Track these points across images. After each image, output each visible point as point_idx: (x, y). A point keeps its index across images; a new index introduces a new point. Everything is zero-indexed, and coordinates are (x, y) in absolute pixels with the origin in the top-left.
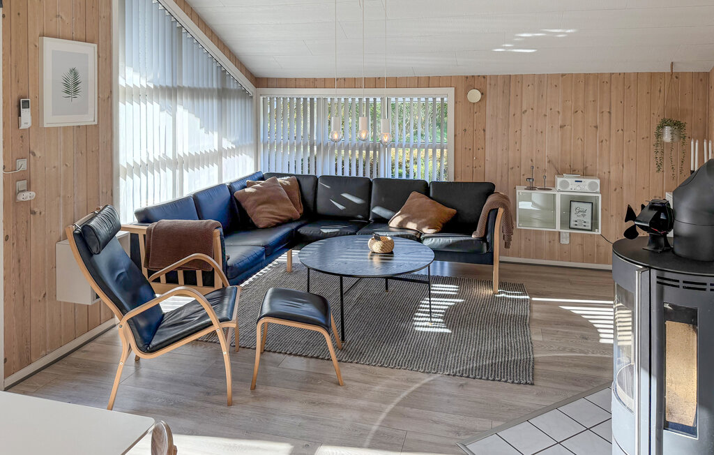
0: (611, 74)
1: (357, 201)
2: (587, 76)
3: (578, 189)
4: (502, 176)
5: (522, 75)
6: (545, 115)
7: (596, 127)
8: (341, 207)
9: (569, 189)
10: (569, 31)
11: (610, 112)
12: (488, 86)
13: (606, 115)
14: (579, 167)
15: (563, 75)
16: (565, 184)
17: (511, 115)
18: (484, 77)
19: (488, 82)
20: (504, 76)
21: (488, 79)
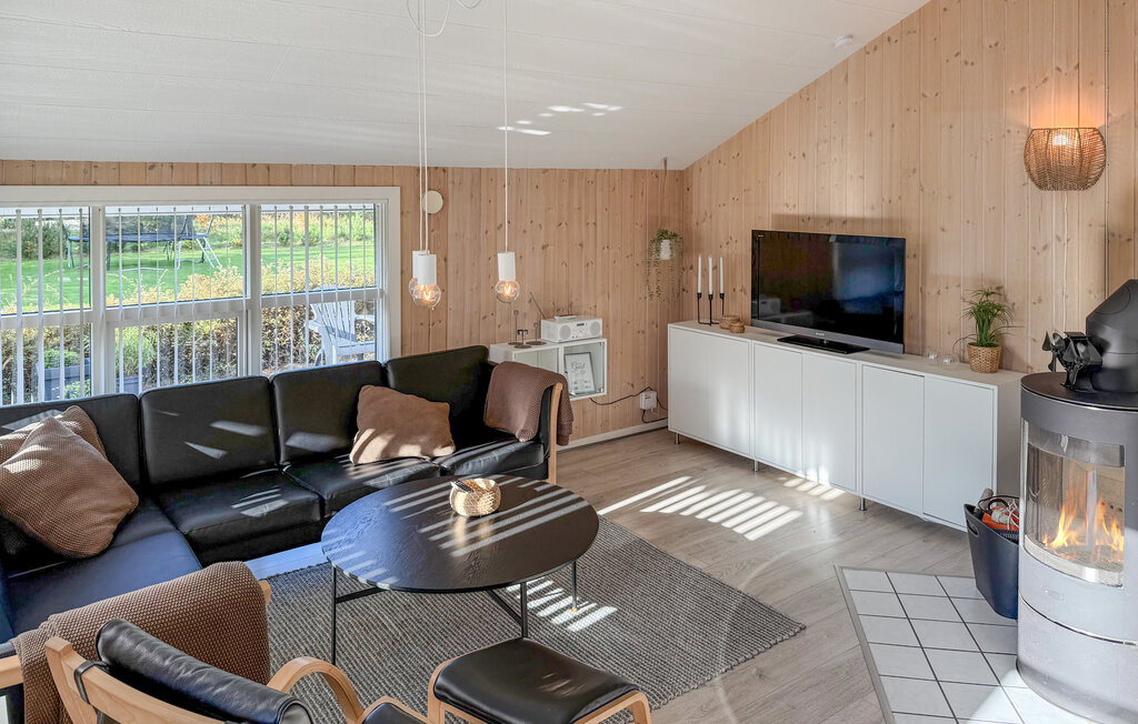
0: (597, 170)
1: (249, 431)
2: (571, 172)
3: (581, 336)
4: (471, 333)
5: (496, 169)
6: (525, 231)
7: (581, 245)
8: (214, 453)
9: (570, 338)
10: (613, 109)
11: (595, 224)
12: (450, 186)
13: (591, 226)
14: (564, 304)
15: (545, 171)
16: (566, 331)
17: (483, 232)
18: (444, 170)
19: (450, 176)
20: (472, 169)
21: (450, 172)
